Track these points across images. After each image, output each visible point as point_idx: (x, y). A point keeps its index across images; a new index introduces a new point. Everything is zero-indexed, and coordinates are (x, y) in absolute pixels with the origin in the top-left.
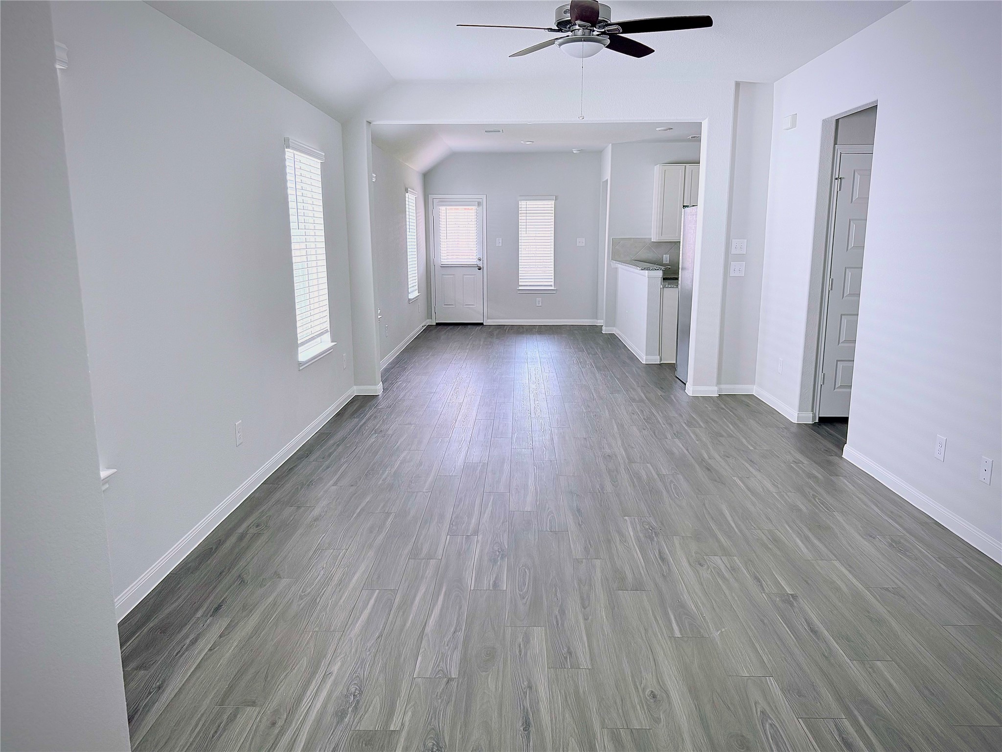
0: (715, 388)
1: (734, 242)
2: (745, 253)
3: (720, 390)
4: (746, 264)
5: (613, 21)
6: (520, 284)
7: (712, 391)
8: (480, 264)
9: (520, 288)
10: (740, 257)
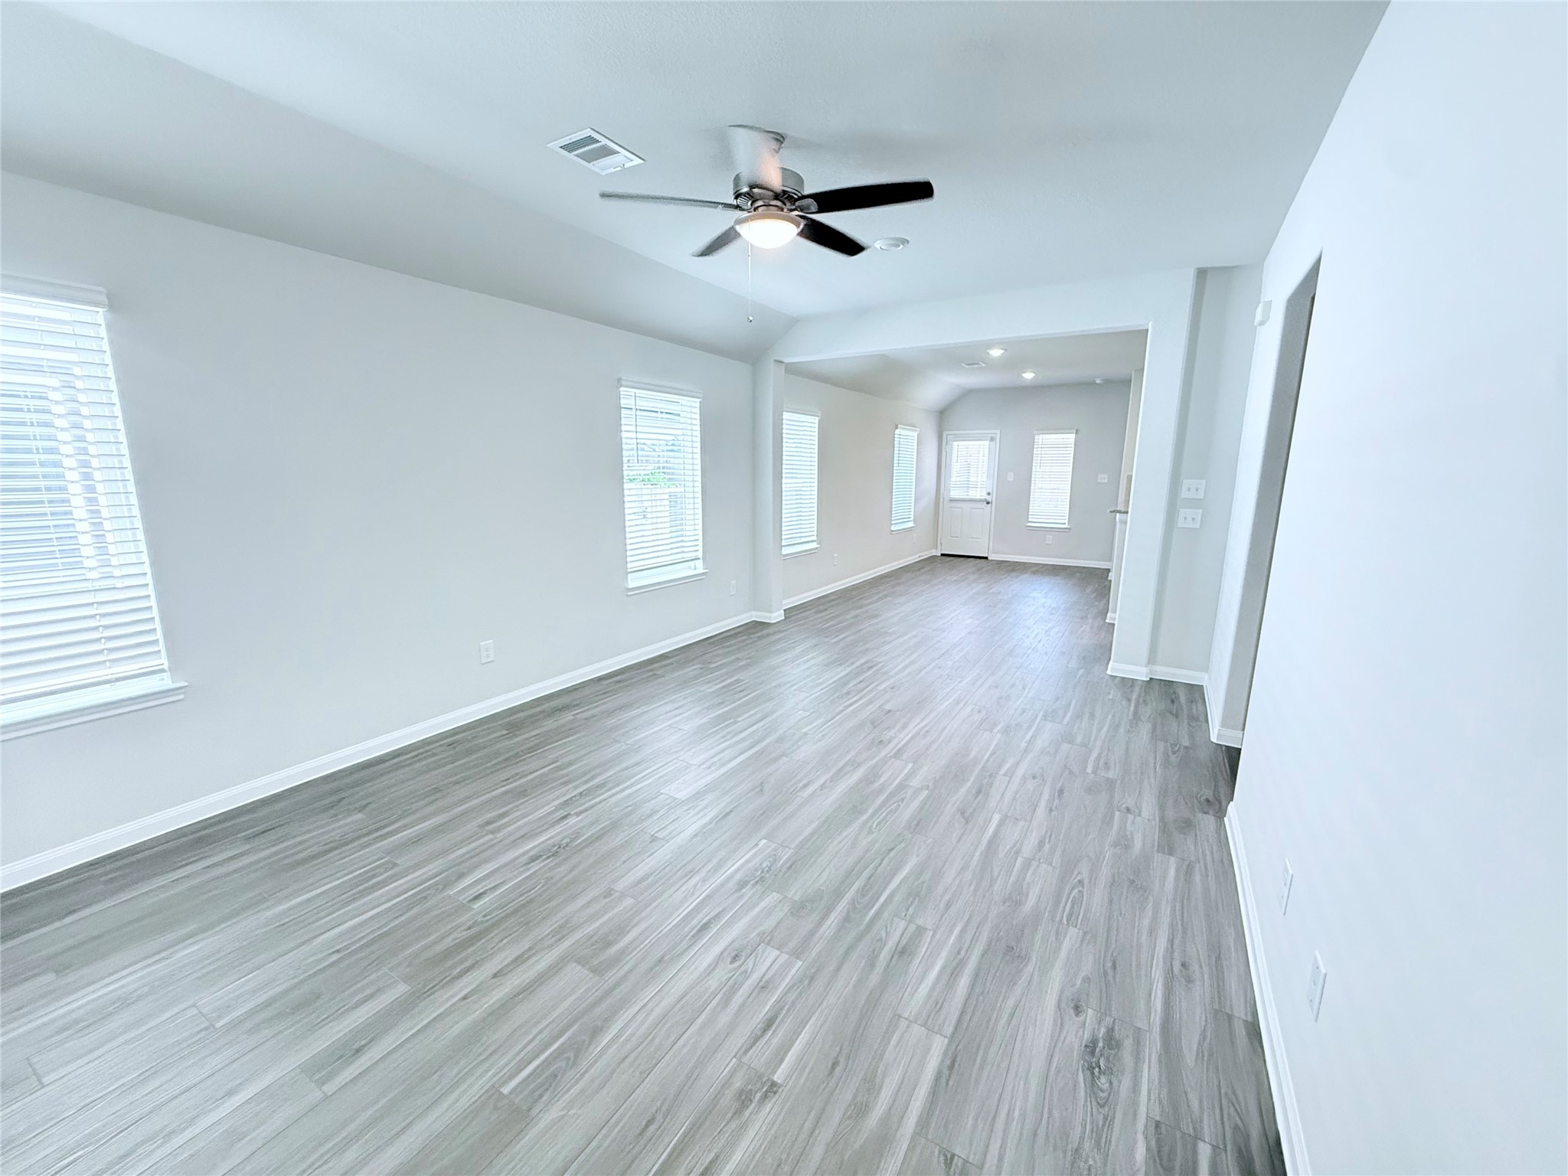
0: (1145, 670)
1: (1186, 483)
2: (1202, 497)
3: (1151, 672)
4: (1203, 512)
5: (806, 192)
6: (1030, 520)
7: (1141, 674)
8: (989, 498)
9: (1029, 524)
10: (1195, 503)
